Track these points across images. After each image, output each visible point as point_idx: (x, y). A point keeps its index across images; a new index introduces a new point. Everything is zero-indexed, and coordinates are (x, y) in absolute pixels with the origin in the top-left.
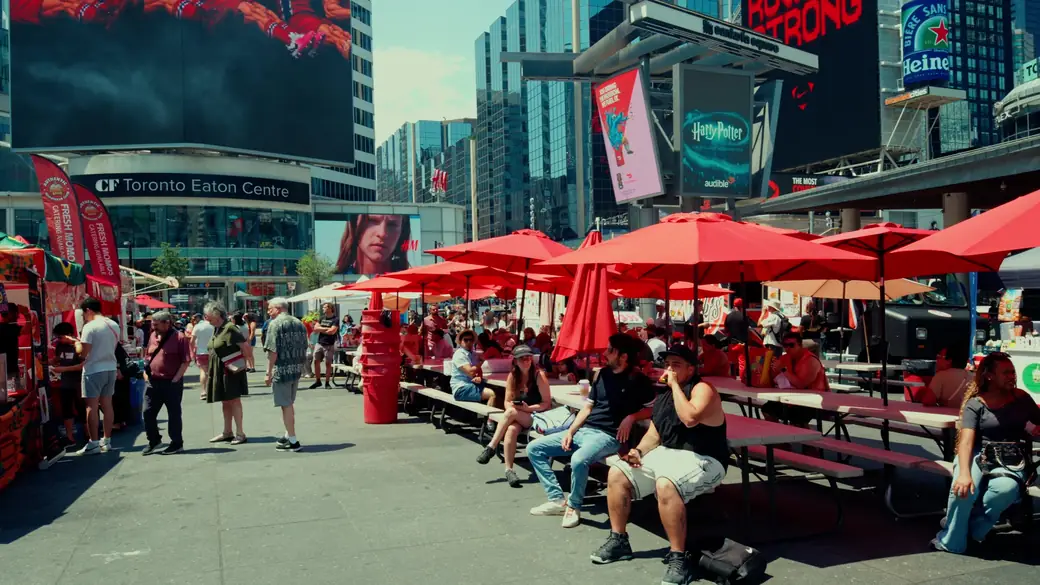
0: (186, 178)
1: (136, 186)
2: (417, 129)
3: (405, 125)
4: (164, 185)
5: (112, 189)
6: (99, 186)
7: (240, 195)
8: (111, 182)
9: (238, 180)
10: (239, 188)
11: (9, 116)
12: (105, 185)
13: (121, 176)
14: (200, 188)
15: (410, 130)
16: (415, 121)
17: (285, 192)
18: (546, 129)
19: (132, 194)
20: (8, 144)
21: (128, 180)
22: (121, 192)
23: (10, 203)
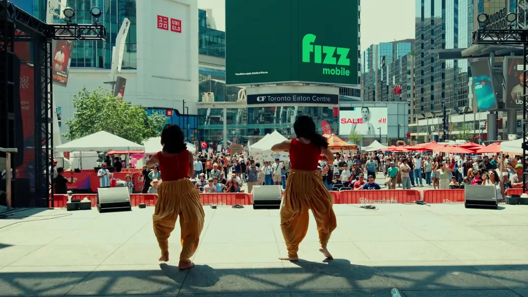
0: (290, 95)
1: (272, 99)
2: (379, 48)
3: (372, 46)
4: (283, 99)
5: (263, 100)
6: (258, 99)
7: (311, 102)
8: (263, 97)
9: (311, 95)
10: (311, 98)
11: (224, 69)
12: (260, 99)
13: (266, 95)
14: (296, 99)
15: (374, 49)
16: (377, 43)
17: (329, 99)
18: (456, 35)
19: (271, 102)
20: (224, 82)
21: (269, 97)
22: (266, 101)
23: (225, 106)
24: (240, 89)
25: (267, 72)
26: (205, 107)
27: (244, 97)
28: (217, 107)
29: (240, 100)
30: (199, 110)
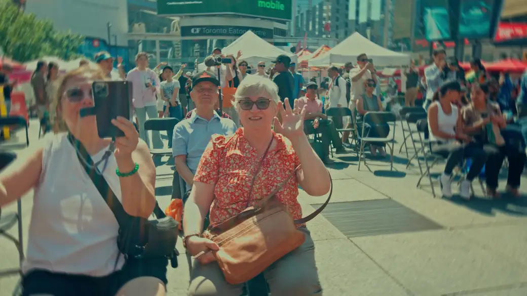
0: (227, 27)
1: (207, 31)
4: (218, 31)
5: (198, 32)
6: (192, 31)
8: (198, 29)
9: (247, 28)
12: (195, 31)
13: (201, 27)
14: (232, 32)
17: (264, 34)
19: (205, 34)
20: (155, 13)
21: (204, 28)
22: (201, 34)
23: (158, 38)
24: (173, 20)
25: (201, 2)
26: (136, 38)
27: (177, 30)
28: (150, 38)
29: (173, 32)
30: (130, 41)
